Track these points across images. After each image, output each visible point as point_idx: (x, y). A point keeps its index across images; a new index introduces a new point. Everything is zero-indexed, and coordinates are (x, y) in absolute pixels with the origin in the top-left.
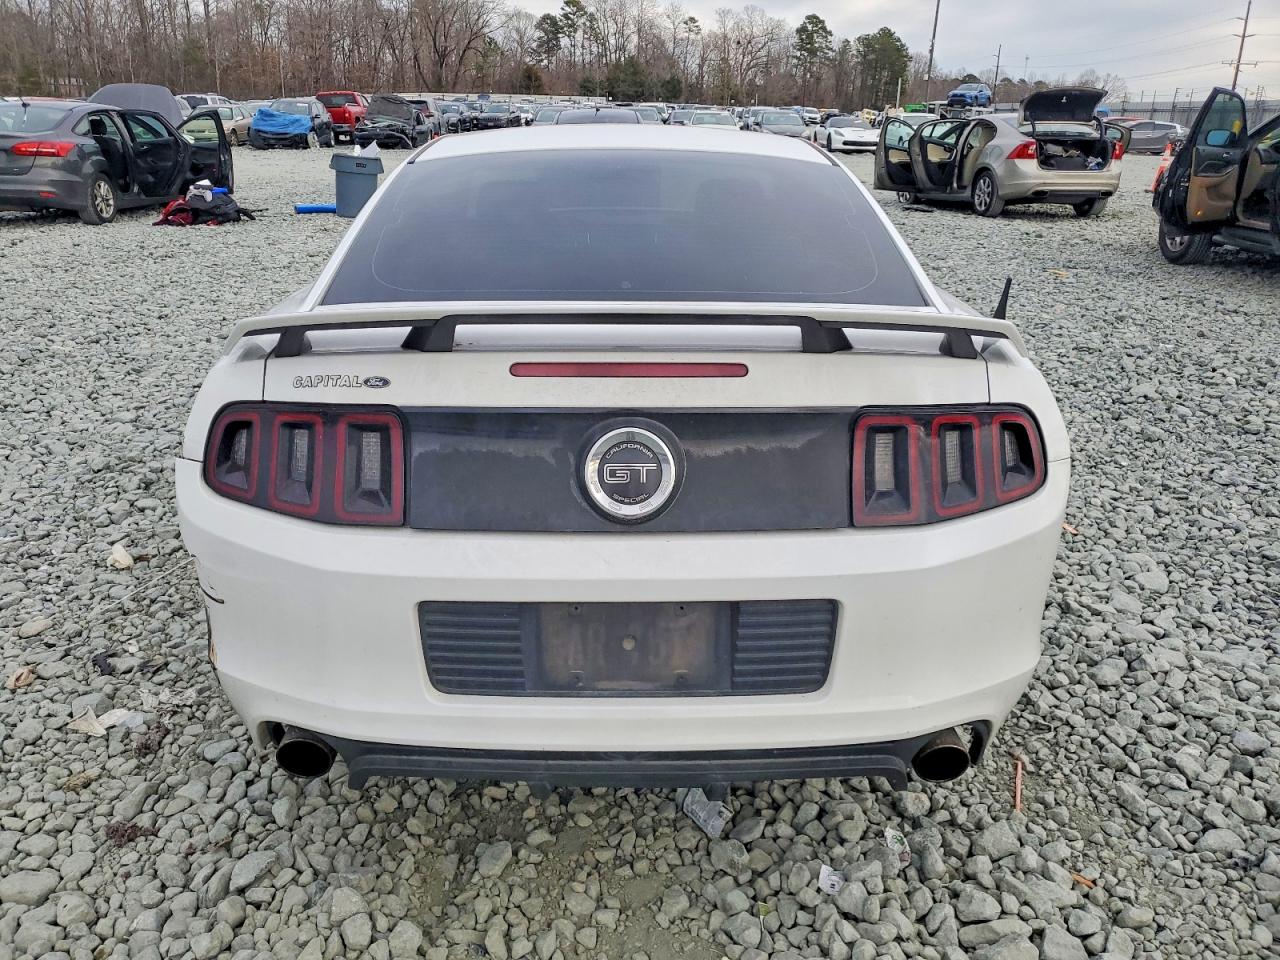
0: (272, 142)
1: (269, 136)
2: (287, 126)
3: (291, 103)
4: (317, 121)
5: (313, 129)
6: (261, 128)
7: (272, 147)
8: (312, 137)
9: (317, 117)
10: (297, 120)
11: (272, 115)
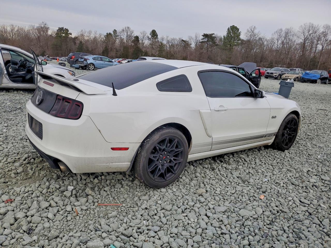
0: (306, 81)
1: (306, 79)
2: (312, 77)
3: (316, 71)
4: (322, 77)
5: (320, 79)
6: (304, 77)
7: (305, 82)
8: (319, 81)
9: (322, 75)
10: (315, 76)
11: (308, 74)
